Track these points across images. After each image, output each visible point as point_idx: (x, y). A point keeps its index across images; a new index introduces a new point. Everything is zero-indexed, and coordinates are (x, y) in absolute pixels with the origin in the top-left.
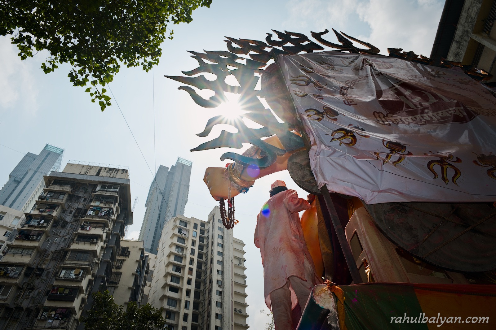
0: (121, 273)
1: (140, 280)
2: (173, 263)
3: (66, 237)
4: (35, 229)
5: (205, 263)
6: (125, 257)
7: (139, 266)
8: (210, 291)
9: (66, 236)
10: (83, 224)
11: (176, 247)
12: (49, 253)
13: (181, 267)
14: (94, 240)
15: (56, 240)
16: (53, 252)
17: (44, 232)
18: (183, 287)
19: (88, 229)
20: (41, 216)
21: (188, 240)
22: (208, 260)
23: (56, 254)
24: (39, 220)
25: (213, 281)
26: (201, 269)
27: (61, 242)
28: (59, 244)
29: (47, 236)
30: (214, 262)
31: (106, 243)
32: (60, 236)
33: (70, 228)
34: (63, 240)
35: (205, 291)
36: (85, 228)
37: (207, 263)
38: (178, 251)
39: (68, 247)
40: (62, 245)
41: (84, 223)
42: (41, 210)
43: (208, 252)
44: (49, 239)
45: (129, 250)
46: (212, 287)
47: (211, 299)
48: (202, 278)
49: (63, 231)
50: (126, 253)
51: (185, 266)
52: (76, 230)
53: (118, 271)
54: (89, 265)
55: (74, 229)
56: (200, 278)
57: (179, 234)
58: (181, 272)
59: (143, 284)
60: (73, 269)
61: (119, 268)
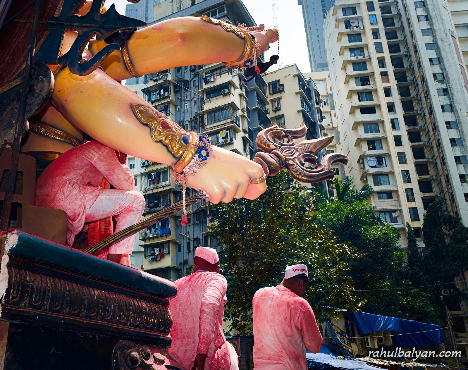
0: (283, 116)
1: (312, 115)
2: (353, 75)
3: (195, 99)
4: (159, 104)
5: (406, 56)
6: (279, 94)
7: (302, 97)
8: (427, 94)
9: (194, 97)
10: (204, 76)
11: (350, 51)
12: (186, 124)
13: (368, 77)
14: (225, 91)
15: (186, 106)
16: (189, 122)
17: (169, 103)
18: (380, 102)
19: (212, 80)
20: (158, 86)
21: (364, 33)
22: (410, 49)
23: (194, 122)
24: (158, 92)
25: (427, 77)
26: (403, 67)
27: (192, 107)
28: (191, 110)
29: (176, 106)
30: (421, 49)
31: (244, 88)
32: (188, 100)
33: (194, 86)
34: (193, 104)
35: (418, 96)
36: (209, 80)
37: (410, 54)
38: (355, 56)
39: (202, 110)
40: (195, 110)
41: (206, 74)
42: (154, 79)
43: (405, 37)
44: (179, 109)
45: (281, 83)
46: (428, 88)
47: (431, 105)
48: (408, 80)
49: (188, 94)
50: (279, 89)
51: (374, 73)
52: (201, 87)
53: (278, 114)
54: (233, 122)
55: (199, 85)
56: (406, 81)
57: (348, 30)
58: (370, 83)
59: (319, 118)
60: (218, 132)
61: (277, 110)
